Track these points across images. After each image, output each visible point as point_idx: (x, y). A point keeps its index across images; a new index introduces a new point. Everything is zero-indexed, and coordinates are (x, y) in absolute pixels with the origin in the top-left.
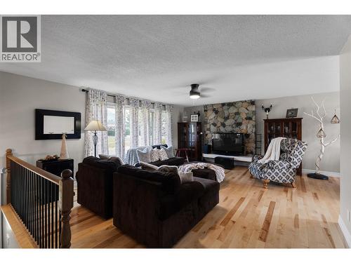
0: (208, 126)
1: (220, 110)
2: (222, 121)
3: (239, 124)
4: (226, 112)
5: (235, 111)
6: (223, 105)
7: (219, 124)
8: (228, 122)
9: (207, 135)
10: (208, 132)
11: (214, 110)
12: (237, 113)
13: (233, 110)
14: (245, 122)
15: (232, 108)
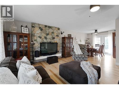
0: (35, 38)
1: (44, 29)
2: (45, 35)
3: (54, 38)
4: (47, 31)
5: (52, 31)
6: (46, 26)
7: (43, 37)
8: (48, 37)
9: (34, 44)
10: (35, 42)
11: (40, 28)
12: (53, 33)
13: (51, 30)
14: (56, 37)
15: (50, 29)
